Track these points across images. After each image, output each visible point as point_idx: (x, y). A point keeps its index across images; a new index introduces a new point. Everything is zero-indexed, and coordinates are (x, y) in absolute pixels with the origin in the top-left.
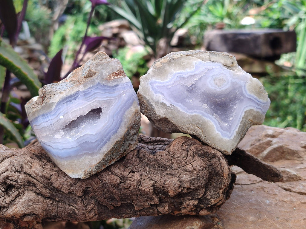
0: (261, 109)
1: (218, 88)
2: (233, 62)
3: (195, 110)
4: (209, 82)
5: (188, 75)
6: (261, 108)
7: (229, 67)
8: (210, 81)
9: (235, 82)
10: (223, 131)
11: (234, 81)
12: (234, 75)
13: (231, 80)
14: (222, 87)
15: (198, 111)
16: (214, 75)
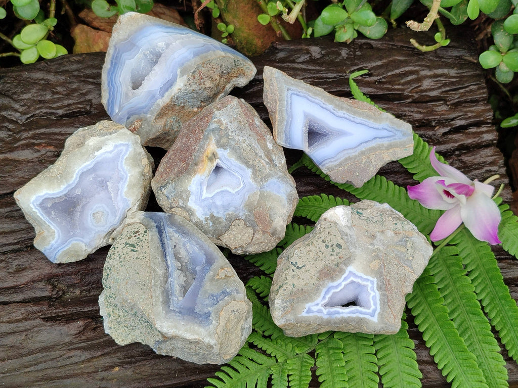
1: (93, 212)
5: (120, 187)
6: (51, 250)
10: (43, 198)
11: (93, 232)
14: (92, 218)
15: (76, 182)
16: (108, 215)
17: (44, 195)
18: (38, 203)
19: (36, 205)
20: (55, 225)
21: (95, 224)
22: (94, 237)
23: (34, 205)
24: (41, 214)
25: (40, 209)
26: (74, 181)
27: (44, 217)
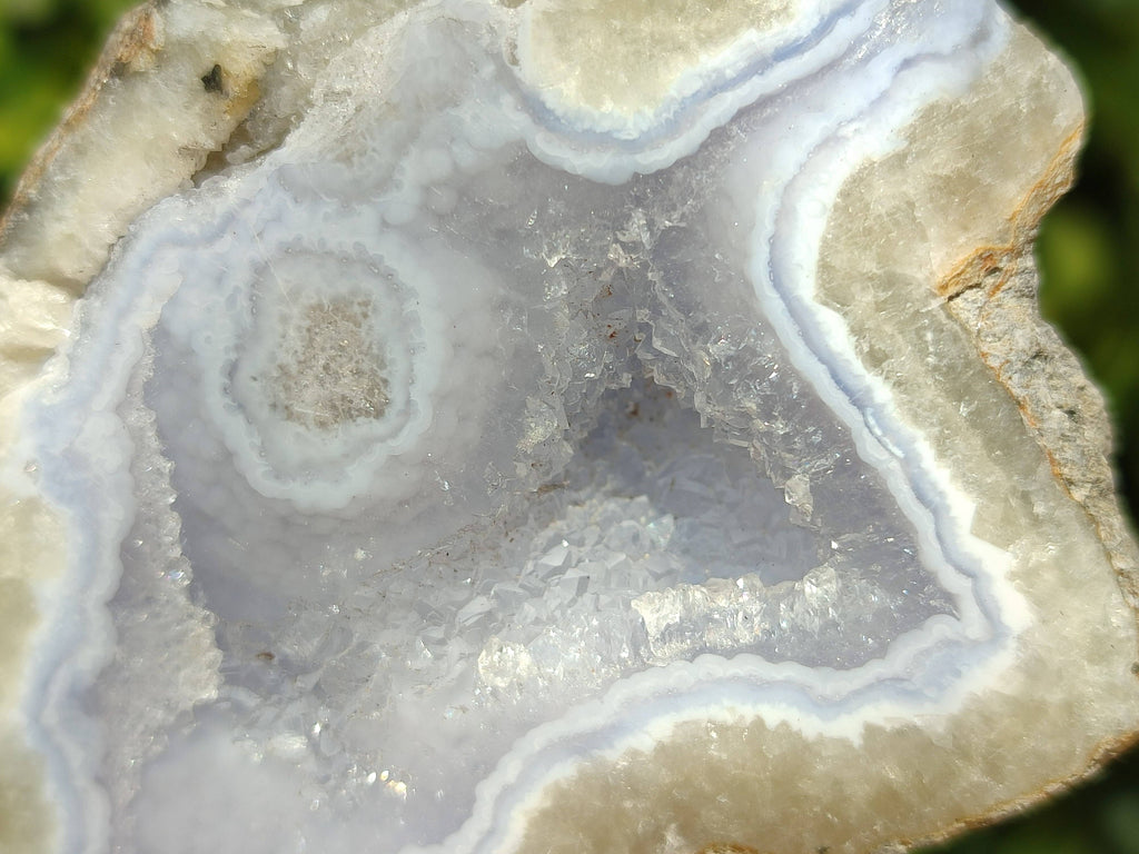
0: (907, 63)
1: (379, 427)
2: (207, 65)
3: (487, 791)
4: (278, 474)
5: (98, 620)
6: (906, 49)
7: (240, 135)
8: (264, 451)
9: (426, 189)
11: (402, 202)
12: (347, 159)
13: (385, 225)
14: (396, 373)
15: (510, 769)
16: (232, 370)
17: (861, 695)
18: (939, 628)
19: (970, 609)
20: (802, 359)
21: (373, 287)
22: (400, 149)
23: (990, 613)
24: (937, 510)
25: (931, 555)
26: (525, 780)
27: (910, 461)
